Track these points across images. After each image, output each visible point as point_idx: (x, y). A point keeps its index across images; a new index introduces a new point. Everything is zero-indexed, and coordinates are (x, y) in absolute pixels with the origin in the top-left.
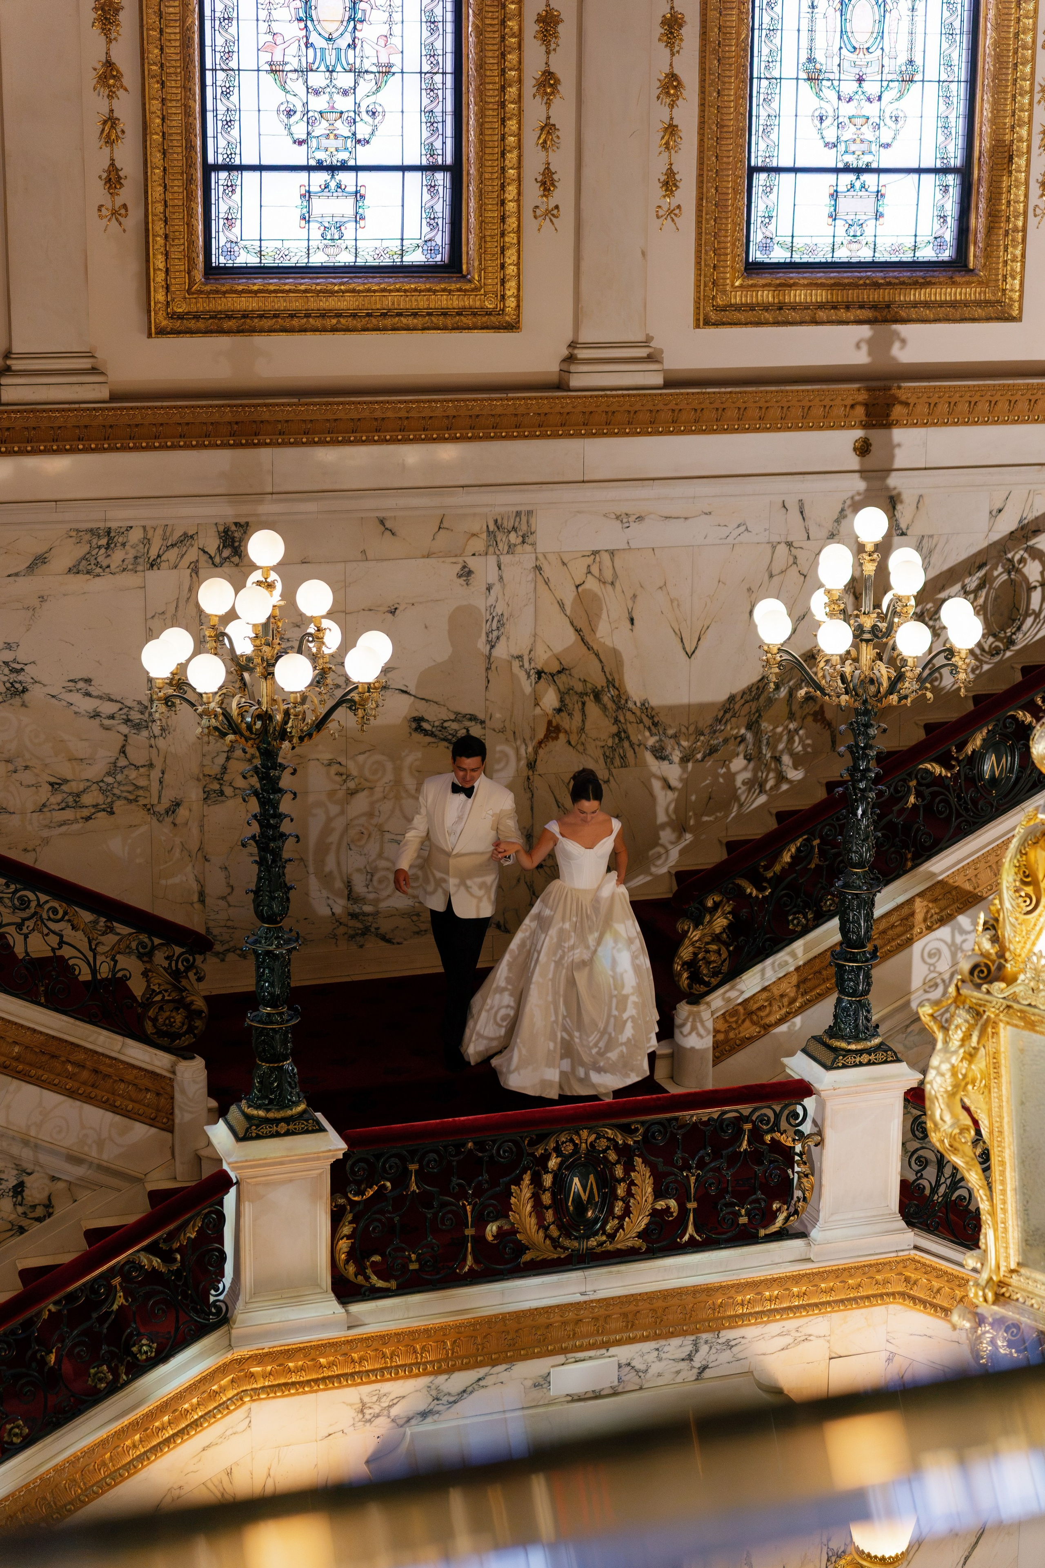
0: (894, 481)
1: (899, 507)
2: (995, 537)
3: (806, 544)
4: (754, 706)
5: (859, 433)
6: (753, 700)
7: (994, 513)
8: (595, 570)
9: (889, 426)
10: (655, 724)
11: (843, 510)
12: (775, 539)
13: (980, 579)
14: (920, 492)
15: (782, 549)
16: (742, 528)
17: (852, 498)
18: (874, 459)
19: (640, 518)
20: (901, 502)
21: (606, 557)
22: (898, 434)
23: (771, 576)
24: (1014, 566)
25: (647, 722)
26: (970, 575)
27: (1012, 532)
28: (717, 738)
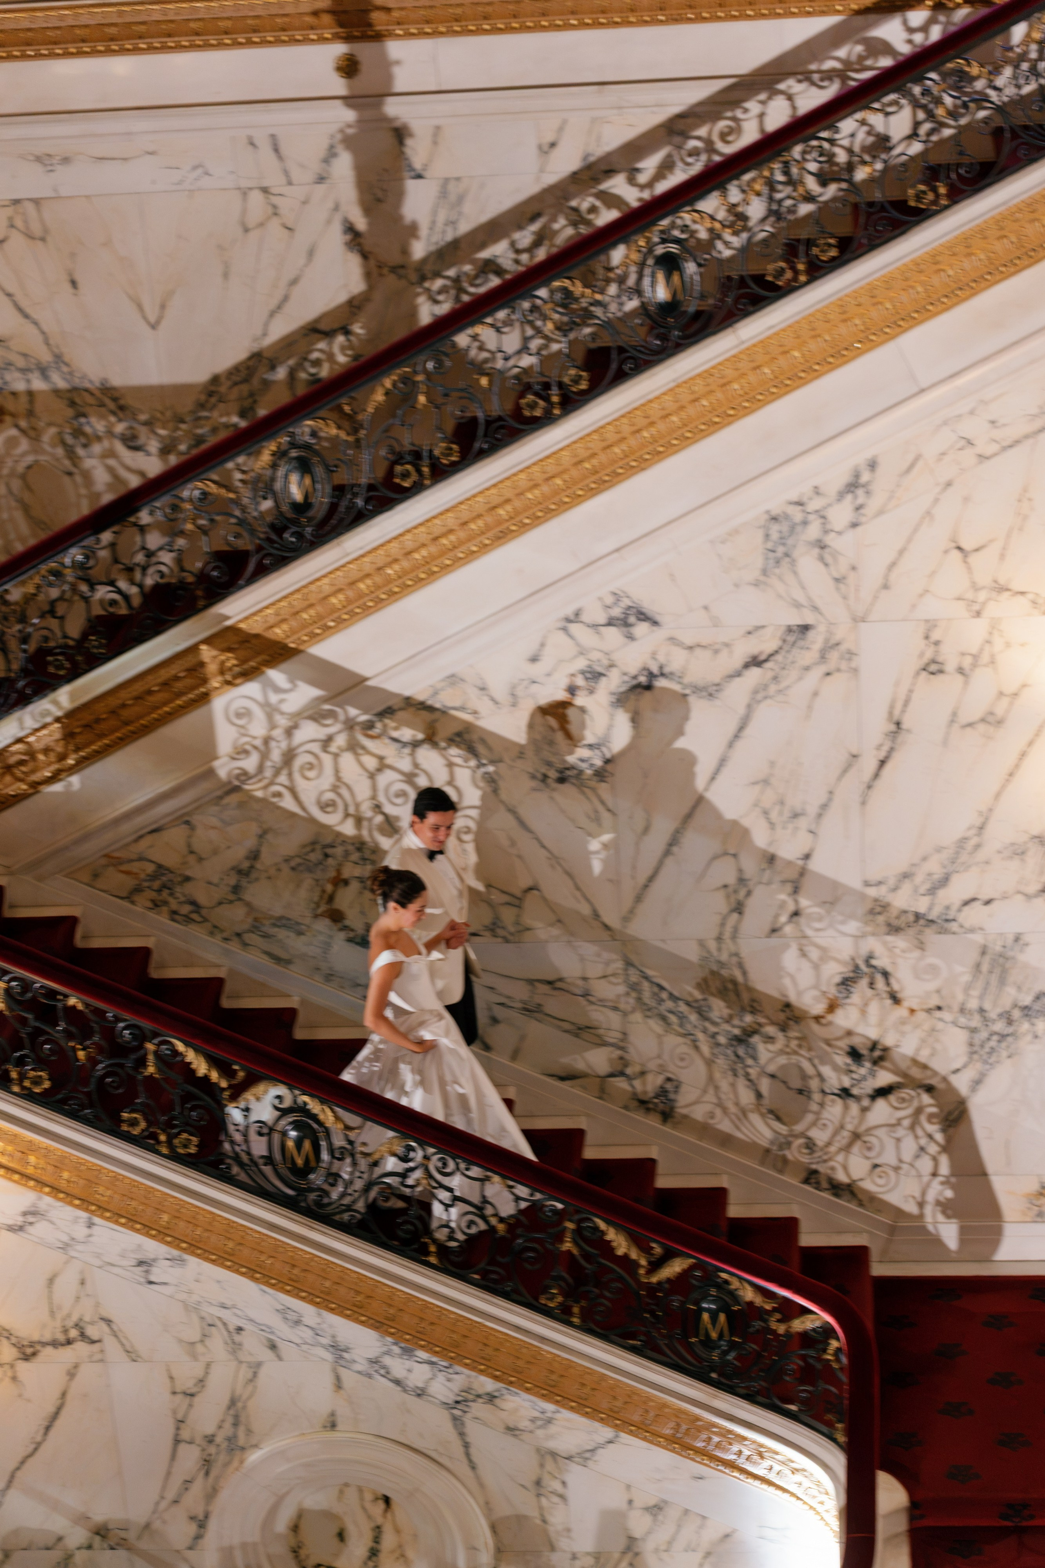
0: (393, 108)
1: (409, 142)
2: (551, 178)
3: (286, 190)
4: (245, 388)
5: (340, 49)
6: (241, 382)
7: (546, 148)
8: (19, 223)
9: (378, 37)
10: (122, 408)
11: (332, 147)
12: (245, 184)
13: (534, 233)
14: (436, 122)
15: (256, 197)
16: (200, 171)
17: (341, 131)
18: (366, 80)
19: (66, 160)
20: (411, 135)
21: (30, 207)
22: (395, 48)
23: (246, 230)
24: (580, 216)
25: (112, 405)
26: (520, 227)
27: (575, 174)
28: (201, 427)
